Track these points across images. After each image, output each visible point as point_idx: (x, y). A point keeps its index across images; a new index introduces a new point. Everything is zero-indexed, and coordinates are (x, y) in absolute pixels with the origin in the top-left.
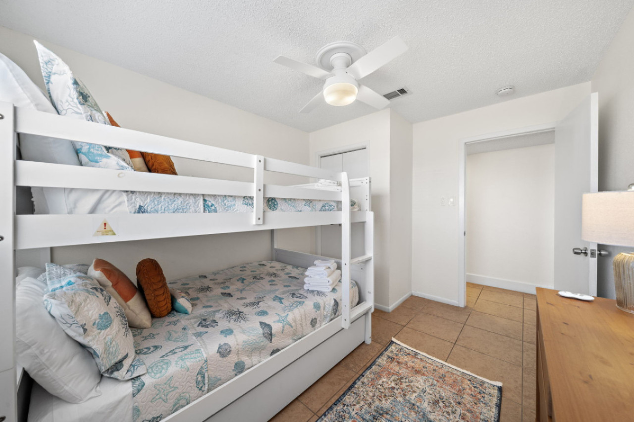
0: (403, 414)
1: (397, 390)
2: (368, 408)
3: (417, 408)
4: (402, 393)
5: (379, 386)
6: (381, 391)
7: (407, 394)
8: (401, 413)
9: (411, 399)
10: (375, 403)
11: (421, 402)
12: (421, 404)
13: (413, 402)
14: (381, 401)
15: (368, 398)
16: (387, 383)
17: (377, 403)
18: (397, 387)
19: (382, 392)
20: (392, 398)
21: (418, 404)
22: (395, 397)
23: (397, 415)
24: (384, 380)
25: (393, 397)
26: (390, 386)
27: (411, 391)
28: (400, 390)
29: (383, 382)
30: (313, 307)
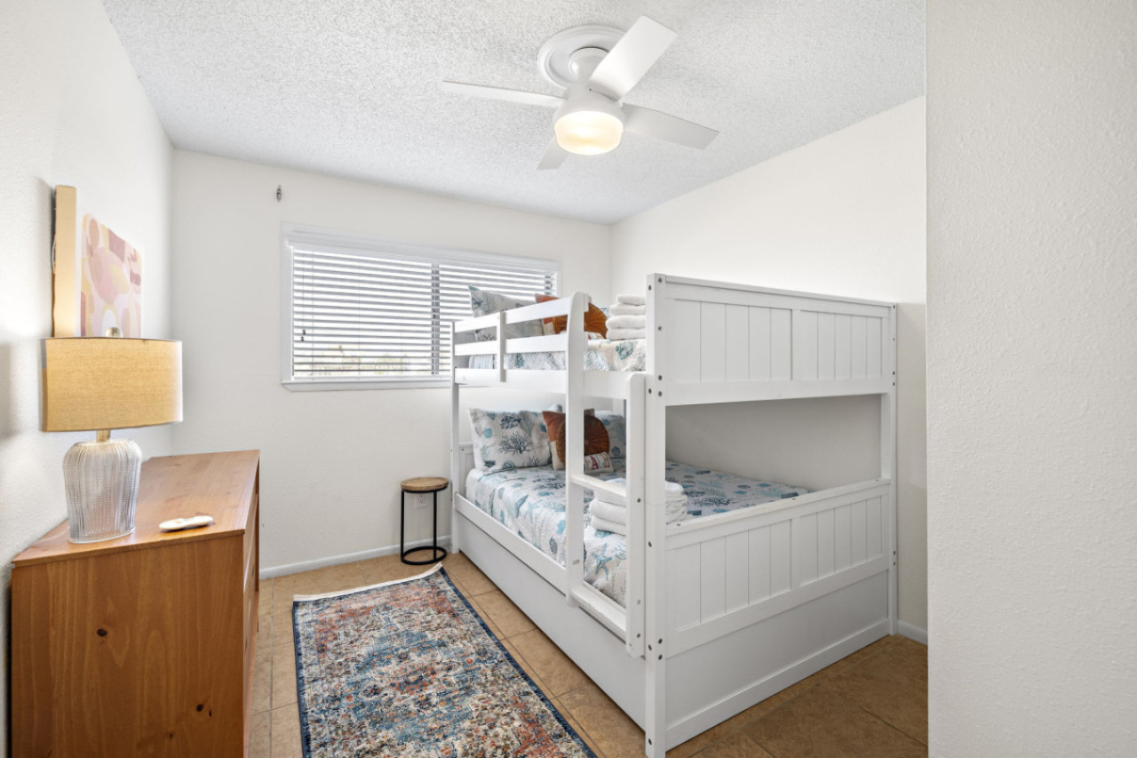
0: (441, 713)
1: (485, 731)
2: (479, 681)
3: (437, 737)
4: (475, 734)
5: (507, 711)
6: (497, 708)
7: (469, 740)
8: (445, 711)
9: (457, 739)
10: (481, 692)
11: (442, 751)
12: (439, 748)
13: (450, 739)
14: (479, 700)
15: (495, 688)
16: (507, 724)
17: (480, 694)
18: (491, 733)
19: (493, 708)
20: (475, 715)
21: (441, 744)
22: (475, 720)
23: (447, 706)
24: (516, 724)
25: (477, 717)
26: (498, 724)
27: (470, 751)
28: (482, 733)
29: (513, 719)
30: (558, 523)
